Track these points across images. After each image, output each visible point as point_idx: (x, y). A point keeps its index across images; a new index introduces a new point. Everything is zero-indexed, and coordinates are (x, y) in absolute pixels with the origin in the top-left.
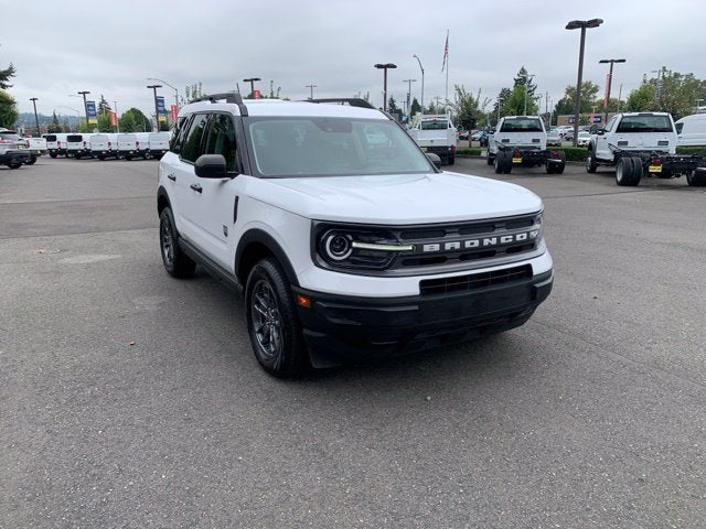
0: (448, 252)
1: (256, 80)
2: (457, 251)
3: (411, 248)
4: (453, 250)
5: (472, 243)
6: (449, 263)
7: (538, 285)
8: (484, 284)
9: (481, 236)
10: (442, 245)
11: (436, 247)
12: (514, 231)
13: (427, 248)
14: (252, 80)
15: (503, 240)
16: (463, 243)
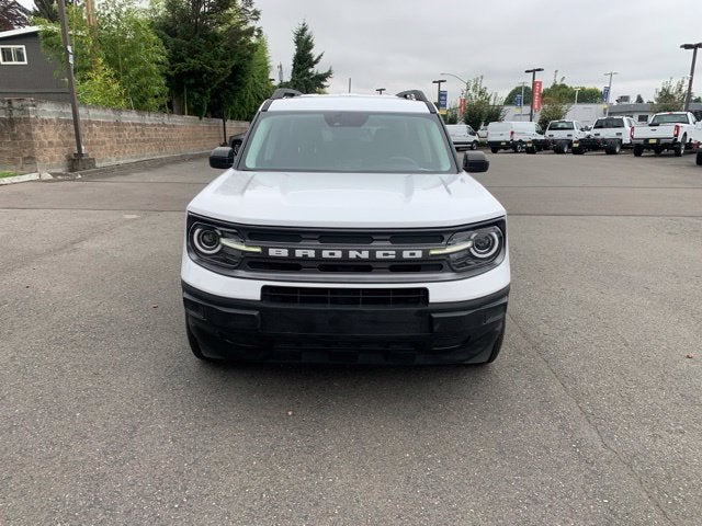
0: (299, 259)
1: (539, 70)
2: (311, 259)
3: (258, 250)
4: (305, 258)
5: (333, 253)
6: (304, 272)
7: (434, 315)
8: (355, 302)
9: (346, 246)
10: (292, 252)
11: (284, 253)
12: (399, 247)
13: (272, 252)
14: (534, 71)
15: (379, 255)
16: (318, 252)
